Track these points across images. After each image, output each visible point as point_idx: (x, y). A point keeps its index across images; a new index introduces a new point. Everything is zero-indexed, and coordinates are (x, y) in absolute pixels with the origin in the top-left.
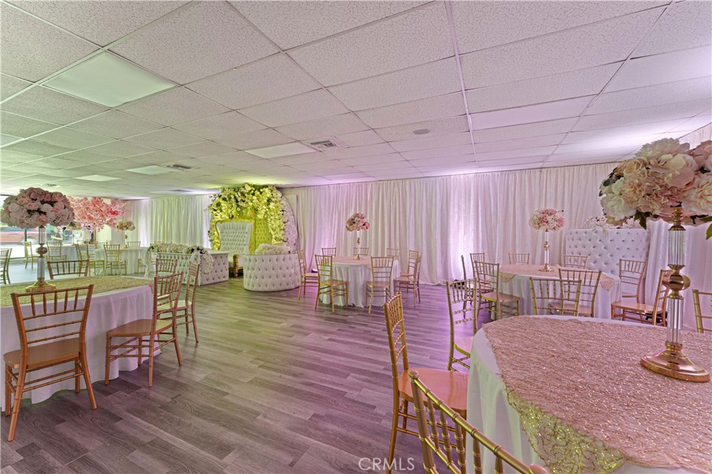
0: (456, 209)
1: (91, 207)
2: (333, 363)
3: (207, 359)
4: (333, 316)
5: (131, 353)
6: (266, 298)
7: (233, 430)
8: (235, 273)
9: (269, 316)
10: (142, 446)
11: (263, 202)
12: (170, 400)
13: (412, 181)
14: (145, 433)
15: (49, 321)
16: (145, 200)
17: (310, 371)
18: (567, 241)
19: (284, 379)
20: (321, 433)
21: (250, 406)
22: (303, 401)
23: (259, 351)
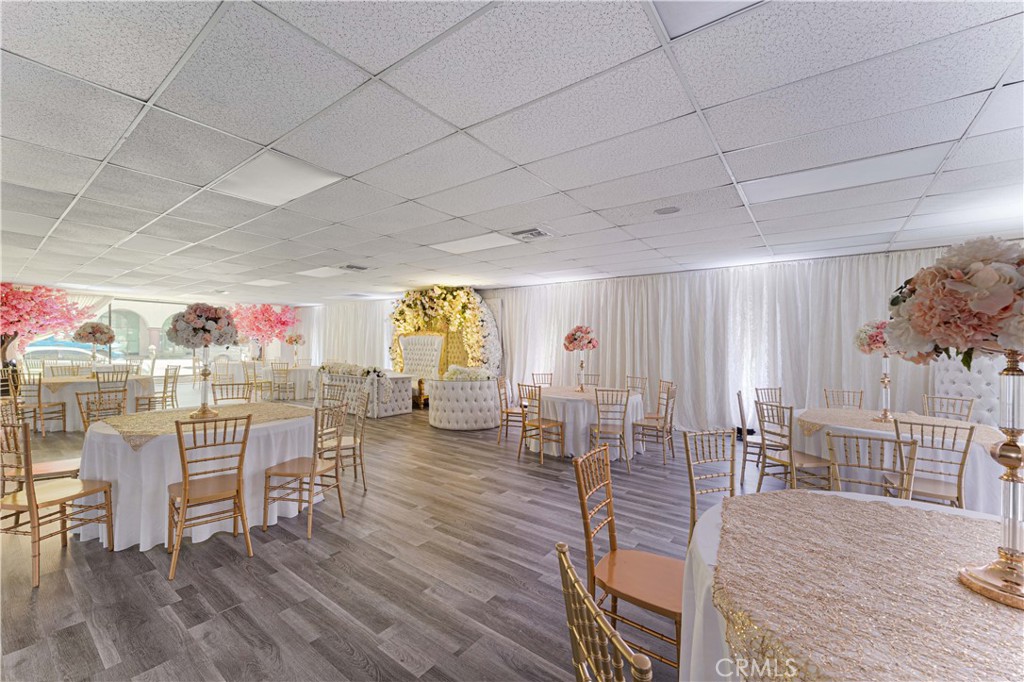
0: (738, 318)
1: (260, 317)
2: (531, 534)
3: (374, 512)
4: (542, 470)
5: (291, 497)
6: (455, 439)
7: (394, 601)
8: (420, 403)
9: (456, 464)
10: (294, 604)
11: (456, 310)
12: (328, 557)
13: (668, 276)
14: (300, 591)
15: (210, 452)
16: (318, 307)
17: (498, 541)
18: (936, 372)
19: (464, 547)
20: (499, 622)
21: (418, 576)
22: (483, 579)
23: (438, 508)
